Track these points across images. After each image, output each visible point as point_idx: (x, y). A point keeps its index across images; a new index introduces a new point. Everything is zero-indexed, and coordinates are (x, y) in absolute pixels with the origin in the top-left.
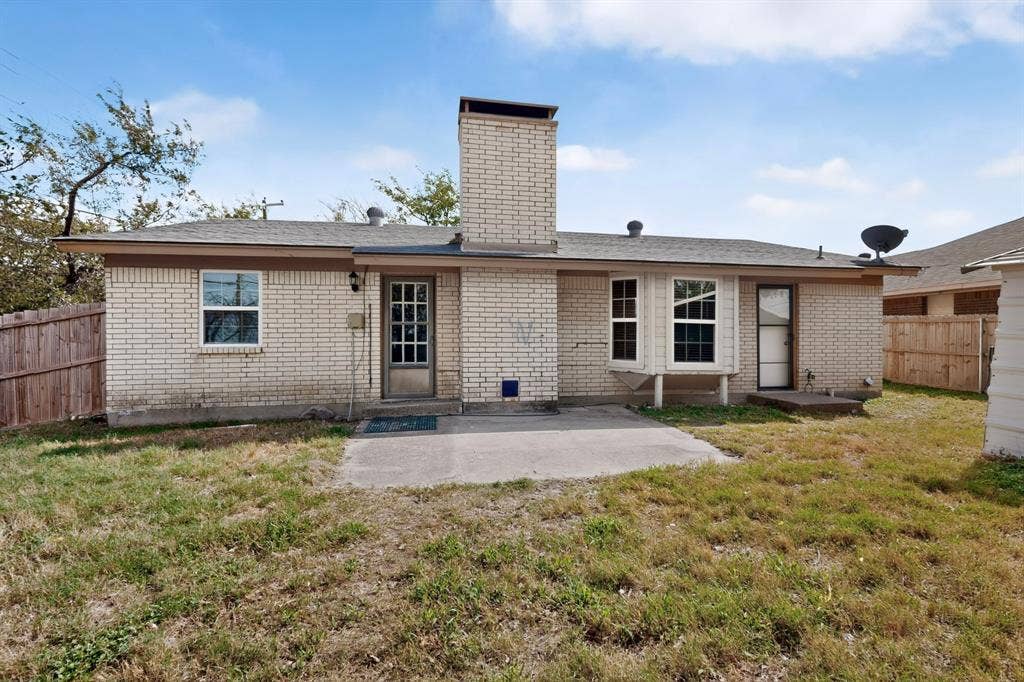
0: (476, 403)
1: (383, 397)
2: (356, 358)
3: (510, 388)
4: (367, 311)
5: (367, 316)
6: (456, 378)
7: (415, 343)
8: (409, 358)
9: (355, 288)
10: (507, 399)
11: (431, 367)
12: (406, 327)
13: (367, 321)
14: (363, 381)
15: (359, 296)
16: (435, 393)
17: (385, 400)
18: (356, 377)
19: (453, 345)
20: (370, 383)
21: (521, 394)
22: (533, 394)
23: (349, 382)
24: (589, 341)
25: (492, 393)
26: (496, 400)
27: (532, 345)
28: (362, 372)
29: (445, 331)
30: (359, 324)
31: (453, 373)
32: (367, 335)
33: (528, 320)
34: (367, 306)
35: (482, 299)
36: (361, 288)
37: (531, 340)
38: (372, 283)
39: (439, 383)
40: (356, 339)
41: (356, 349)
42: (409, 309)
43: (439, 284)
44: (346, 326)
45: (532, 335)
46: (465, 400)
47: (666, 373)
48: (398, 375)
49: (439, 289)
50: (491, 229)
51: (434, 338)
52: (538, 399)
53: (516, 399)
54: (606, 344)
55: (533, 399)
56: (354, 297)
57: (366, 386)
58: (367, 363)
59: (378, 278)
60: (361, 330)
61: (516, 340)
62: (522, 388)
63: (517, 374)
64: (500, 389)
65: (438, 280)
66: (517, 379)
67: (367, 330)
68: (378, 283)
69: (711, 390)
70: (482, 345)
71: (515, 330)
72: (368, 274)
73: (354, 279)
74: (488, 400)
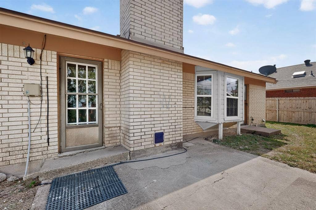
0: (139, 151)
1: (60, 152)
2: (33, 123)
3: (159, 138)
4: (45, 82)
5: (44, 86)
6: (118, 131)
7: (87, 108)
8: (82, 119)
9: (31, 61)
10: (158, 145)
11: (100, 125)
12: (80, 96)
13: (45, 90)
14: (41, 141)
15: (36, 68)
16: (103, 143)
17: (62, 155)
18: (33, 139)
19: (116, 109)
20: (48, 142)
21: (165, 140)
22: (171, 139)
23: (24, 143)
24: (187, 106)
25: (149, 142)
26: (151, 146)
27: (171, 109)
28: (40, 134)
29: (110, 100)
30: (37, 93)
31: (116, 128)
32: (44, 102)
33: (169, 94)
34: (44, 79)
35: (142, 78)
36: (38, 62)
37: (170, 106)
38: (49, 59)
39: (106, 136)
40: (32, 106)
41: (32, 114)
42: (82, 83)
43: (105, 67)
44: (22, 94)
45: (170, 103)
46: (132, 149)
47: (224, 122)
48: (73, 133)
49: (105, 70)
50: (149, 31)
51: (102, 105)
52: (174, 142)
53: (162, 144)
54: (193, 108)
55: (171, 142)
56: (30, 70)
57: (43, 145)
58: (45, 125)
59: (55, 56)
60: (39, 98)
61: (162, 106)
62: (165, 137)
63: (163, 128)
64: (153, 139)
65: (105, 64)
66: (162, 131)
67: (45, 98)
68: (55, 60)
69: (227, 127)
70: (143, 109)
71: (162, 100)
72: (45, 51)
73: (29, 53)
74: (146, 147)
